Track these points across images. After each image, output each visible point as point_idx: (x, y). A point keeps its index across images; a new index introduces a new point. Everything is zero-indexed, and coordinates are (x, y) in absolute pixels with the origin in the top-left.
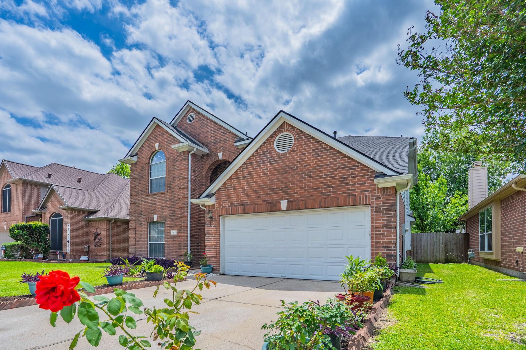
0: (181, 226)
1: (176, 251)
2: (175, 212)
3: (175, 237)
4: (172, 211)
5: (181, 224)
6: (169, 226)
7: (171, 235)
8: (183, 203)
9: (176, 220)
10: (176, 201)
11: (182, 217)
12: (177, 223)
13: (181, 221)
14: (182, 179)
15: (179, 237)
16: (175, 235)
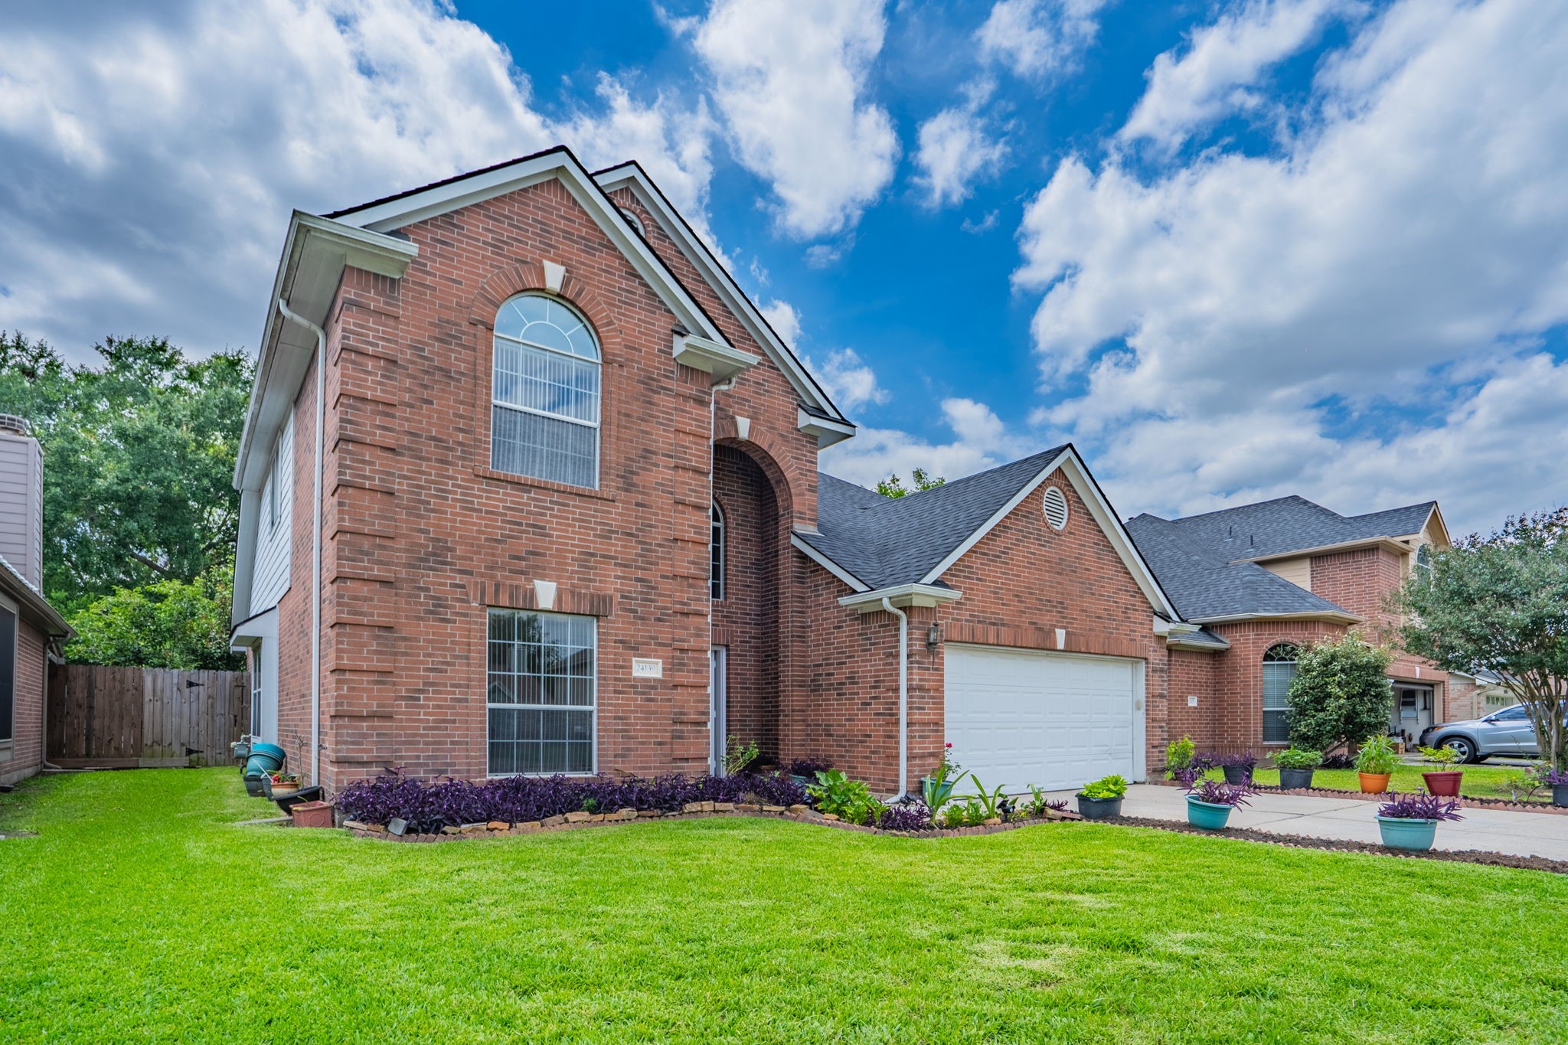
0: (686, 645)
1: (660, 743)
2: (653, 588)
3: (654, 687)
4: (638, 580)
5: (683, 641)
6: (621, 642)
7: (635, 679)
8: (693, 563)
9: (659, 620)
10: (660, 545)
11: (686, 614)
12: (664, 632)
13: (686, 629)
14: (684, 469)
15: (675, 686)
16: (655, 680)
